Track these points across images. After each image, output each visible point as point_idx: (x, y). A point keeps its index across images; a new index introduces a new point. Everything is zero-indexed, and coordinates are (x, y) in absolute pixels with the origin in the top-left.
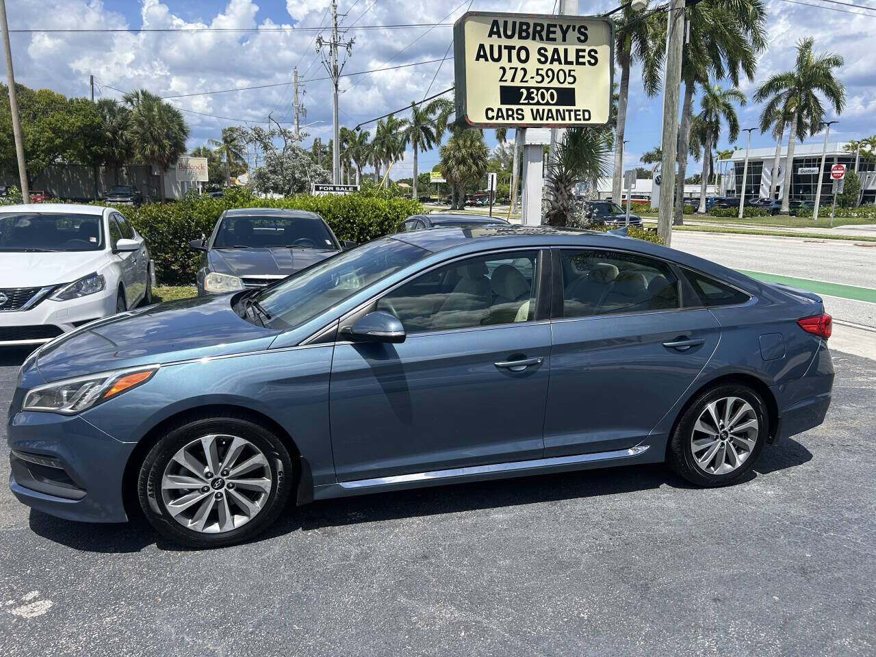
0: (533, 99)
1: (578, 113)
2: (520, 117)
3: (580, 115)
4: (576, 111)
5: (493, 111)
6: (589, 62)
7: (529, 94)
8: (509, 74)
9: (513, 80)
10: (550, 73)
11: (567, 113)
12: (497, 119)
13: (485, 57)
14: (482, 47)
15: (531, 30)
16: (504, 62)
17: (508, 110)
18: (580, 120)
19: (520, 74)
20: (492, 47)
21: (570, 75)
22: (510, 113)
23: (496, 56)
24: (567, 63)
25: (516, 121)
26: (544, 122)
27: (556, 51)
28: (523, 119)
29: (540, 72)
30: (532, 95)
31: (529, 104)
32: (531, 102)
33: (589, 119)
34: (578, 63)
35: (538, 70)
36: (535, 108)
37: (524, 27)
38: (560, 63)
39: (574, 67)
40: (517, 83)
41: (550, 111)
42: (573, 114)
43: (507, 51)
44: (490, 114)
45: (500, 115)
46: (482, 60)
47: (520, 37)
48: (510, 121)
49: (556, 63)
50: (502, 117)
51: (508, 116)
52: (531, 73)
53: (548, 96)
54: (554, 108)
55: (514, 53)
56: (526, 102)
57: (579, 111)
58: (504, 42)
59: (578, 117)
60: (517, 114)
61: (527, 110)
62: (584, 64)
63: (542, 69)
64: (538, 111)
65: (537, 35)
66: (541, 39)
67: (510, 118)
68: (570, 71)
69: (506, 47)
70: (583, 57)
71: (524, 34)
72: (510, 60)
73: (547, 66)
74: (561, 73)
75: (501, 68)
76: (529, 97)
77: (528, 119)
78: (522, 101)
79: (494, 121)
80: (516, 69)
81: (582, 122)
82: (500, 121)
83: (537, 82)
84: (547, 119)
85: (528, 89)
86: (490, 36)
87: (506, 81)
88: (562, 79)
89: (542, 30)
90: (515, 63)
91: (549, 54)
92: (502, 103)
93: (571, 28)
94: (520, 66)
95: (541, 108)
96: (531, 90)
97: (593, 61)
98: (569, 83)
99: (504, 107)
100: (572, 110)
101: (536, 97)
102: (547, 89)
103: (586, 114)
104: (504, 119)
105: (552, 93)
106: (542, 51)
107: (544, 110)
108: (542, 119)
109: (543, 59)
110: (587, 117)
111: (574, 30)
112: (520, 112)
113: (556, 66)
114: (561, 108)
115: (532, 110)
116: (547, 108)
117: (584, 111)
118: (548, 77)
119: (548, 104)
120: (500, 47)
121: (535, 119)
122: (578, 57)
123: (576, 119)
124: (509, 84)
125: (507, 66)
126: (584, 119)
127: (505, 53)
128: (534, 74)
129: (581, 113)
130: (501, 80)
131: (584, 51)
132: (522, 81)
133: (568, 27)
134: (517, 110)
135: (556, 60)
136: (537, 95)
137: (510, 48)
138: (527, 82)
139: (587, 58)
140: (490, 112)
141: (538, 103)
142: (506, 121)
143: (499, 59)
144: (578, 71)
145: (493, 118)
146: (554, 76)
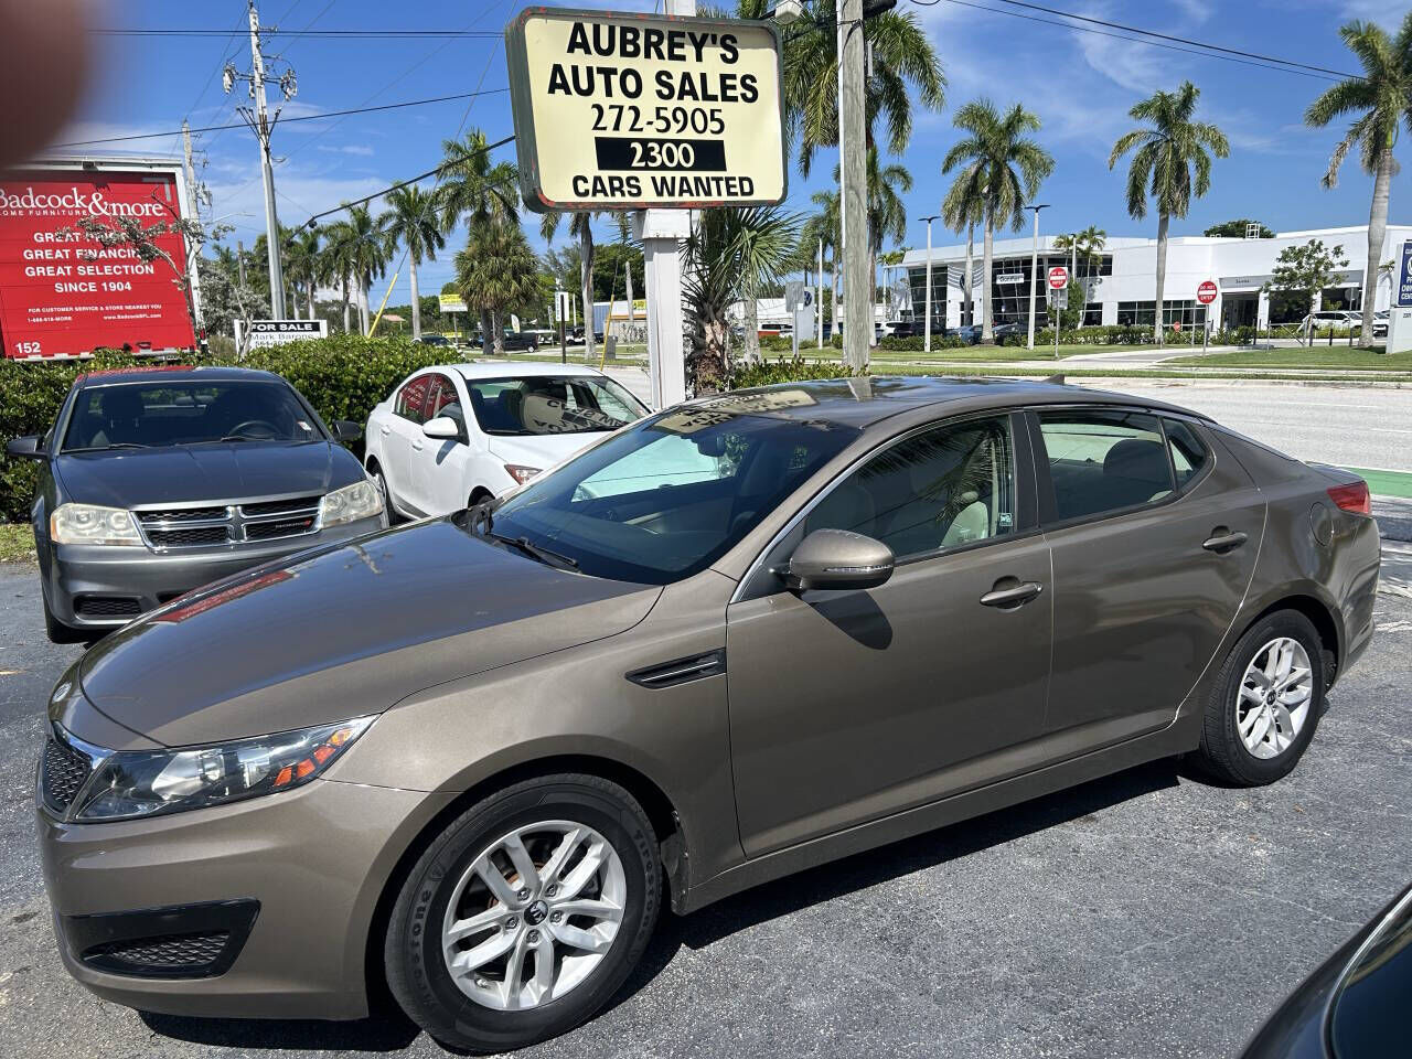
0: (654, 159)
1: (731, 183)
2: (635, 191)
3: (735, 186)
4: (728, 179)
5: (585, 180)
6: (744, 96)
7: (647, 151)
8: (610, 118)
9: (616, 127)
10: (679, 115)
11: (713, 184)
12: (594, 195)
13: (565, 87)
14: (557, 69)
15: (641, 42)
16: (599, 95)
17: (611, 179)
18: (736, 194)
19: (628, 116)
20: (575, 69)
21: (713, 119)
22: (616, 184)
24: (707, 97)
25: (628, 199)
26: (676, 198)
27: (686, 77)
28: (639, 193)
29: (663, 113)
30: (652, 154)
31: (647, 168)
32: (650, 164)
33: (751, 193)
34: (726, 98)
35: (658, 110)
36: (658, 175)
37: (630, 36)
38: (696, 98)
39: (719, 104)
40: (624, 133)
41: (684, 179)
42: (723, 184)
43: (602, 76)
44: (582, 187)
45: (599, 187)
46: (560, 92)
47: (624, 53)
48: (618, 198)
49: (688, 98)
50: (603, 191)
51: (613, 190)
52: (647, 117)
53: (678, 155)
54: (691, 175)
55: (615, 80)
56: (643, 164)
57: (734, 179)
58: (597, 61)
60: (629, 185)
61: (645, 178)
62: (735, 99)
63: (666, 109)
64: (663, 179)
65: (652, 49)
66: (661, 56)
67: (618, 194)
68: (712, 111)
69: (600, 70)
70: (734, 87)
71: (630, 48)
72: (609, 93)
73: (673, 103)
74: (698, 116)
75: (594, 106)
76: (647, 156)
77: (649, 195)
78: (635, 164)
79: (589, 199)
80: (621, 108)
81: (740, 198)
82: (600, 198)
83: (658, 130)
84: (681, 194)
85: (644, 142)
86: (571, 50)
87: (605, 129)
88: (700, 124)
89: (660, 41)
90: (618, 97)
91: (676, 83)
92: (601, 167)
93: (709, 40)
94: (627, 102)
95: (668, 175)
96: (650, 145)
97: (750, 95)
98: (713, 132)
99: (605, 175)
100: (721, 179)
101: (658, 157)
102: (677, 143)
103: (746, 184)
104: (606, 195)
105: (685, 150)
106: (664, 78)
107: (673, 179)
108: (671, 194)
109: (666, 91)
110: (747, 189)
111: (714, 42)
112: (633, 182)
113: (688, 104)
114: (703, 175)
115: (653, 179)
116: (678, 175)
117: (742, 180)
118: (677, 121)
119: (679, 167)
120: (590, 70)
121: (660, 194)
122: (724, 88)
123: (729, 194)
124: (610, 134)
125: (605, 102)
126: (743, 194)
127: (599, 80)
128: (653, 117)
129: (737, 183)
130: (595, 128)
131: (733, 77)
132: (632, 129)
133: (705, 36)
134: (629, 179)
135: (688, 93)
136: (660, 153)
137: (608, 73)
138: (641, 130)
139: (740, 90)
140: (580, 183)
141: (663, 167)
142: (610, 199)
143: (589, 91)
144: (727, 111)
145: (587, 193)
146: (687, 120)
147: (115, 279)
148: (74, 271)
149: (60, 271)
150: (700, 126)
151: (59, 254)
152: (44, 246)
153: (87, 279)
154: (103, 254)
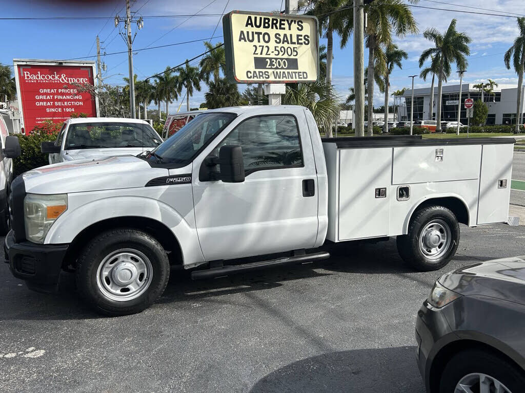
0: (274, 65)
1: (300, 74)
2: (267, 76)
5: (251, 73)
7: (271, 62)
8: (259, 50)
9: (261, 54)
10: (283, 49)
11: (294, 74)
13: (244, 39)
14: (242, 32)
15: (270, 23)
16: (256, 42)
17: (259, 72)
19: (265, 50)
20: (248, 32)
21: (294, 51)
22: (261, 74)
23: (251, 38)
24: (292, 43)
25: (265, 79)
26: (281, 79)
27: (285, 35)
28: (268, 78)
29: (277, 48)
30: (273, 63)
31: (271, 68)
32: (273, 67)
33: (307, 78)
34: (298, 43)
35: (275, 47)
36: (275, 71)
37: (267, 21)
38: (288, 43)
39: (296, 45)
40: (264, 56)
41: (284, 72)
42: (297, 74)
43: (257, 35)
44: (249, 75)
45: (255, 75)
46: (243, 41)
47: (265, 27)
48: (261, 79)
49: (286, 43)
50: (257, 76)
51: (260, 76)
52: (272, 49)
53: (282, 63)
54: (286, 71)
55: (261, 36)
57: (301, 72)
58: (255, 29)
59: (300, 77)
60: (265, 75)
61: (270, 71)
62: (301, 44)
65: (274, 26)
66: (277, 28)
68: (294, 48)
69: (256, 33)
70: (301, 39)
71: (267, 25)
72: (259, 41)
73: (281, 45)
74: (289, 49)
75: (254, 46)
76: (271, 64)
77: (272, 78)
78: (267, 67)
79: (252, 79)
80: (263, 46)
82: (255, 79)
83: (275, 55)
84: (283, 78)
85: (270, 59)
86: (247, 26)
87: (257, 54)
89: (277, 22)
90: (262, 43)
91: (282, 38)
92: (256, 68)
93: (293, 23)
94: (265, 45)
95: (278, 71)
96: (273, 60)
98: (294, 55)
99: (257, 71)
100: (296, 72)
102: (282, 59)
103: (305, 74)
104: (257, 78)
105: (284, 61)
106: (278, 36)
107: (280, 72)
108: (279, 78)
109: (278, 41)
110: (305, 76)
111: (295, 23)
112: (267, 73)
113: (286, 45)
114: (290, 71)
115: (273, 72)
116: (282, 71)
118: (282, 52)
119: (282, 68)
120: (253, 33)
121: (276, 78)
122: (298, 39)
124: (259, 56)
125: (258, 44)
126: (304, 78)
129: (302, 74)
130: (254, 54)
131: (301, 36)
132: (266, 54)
133: (292, 21)
134: (265, 72)
135: (286, 41)
136: (276, 63)
137: (259, 34)
138: (270, 54)
139: (303, 40)
140: (249, 73)
141: (277, 68)
142: (259, 79)
143: (252, 41)
144: (299, 48)
145: (251, 77)
146: (285, 51)
147: (68, 107)
148: (54, 104)
149: (49, 104)
150: (290, 53)
151: (48, 97)
152: (43, 94)
153: (58, 107)
154: (64, 97)
